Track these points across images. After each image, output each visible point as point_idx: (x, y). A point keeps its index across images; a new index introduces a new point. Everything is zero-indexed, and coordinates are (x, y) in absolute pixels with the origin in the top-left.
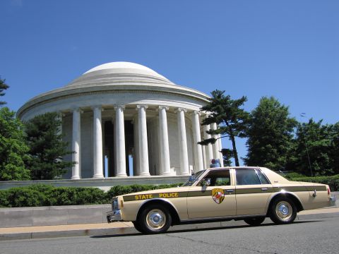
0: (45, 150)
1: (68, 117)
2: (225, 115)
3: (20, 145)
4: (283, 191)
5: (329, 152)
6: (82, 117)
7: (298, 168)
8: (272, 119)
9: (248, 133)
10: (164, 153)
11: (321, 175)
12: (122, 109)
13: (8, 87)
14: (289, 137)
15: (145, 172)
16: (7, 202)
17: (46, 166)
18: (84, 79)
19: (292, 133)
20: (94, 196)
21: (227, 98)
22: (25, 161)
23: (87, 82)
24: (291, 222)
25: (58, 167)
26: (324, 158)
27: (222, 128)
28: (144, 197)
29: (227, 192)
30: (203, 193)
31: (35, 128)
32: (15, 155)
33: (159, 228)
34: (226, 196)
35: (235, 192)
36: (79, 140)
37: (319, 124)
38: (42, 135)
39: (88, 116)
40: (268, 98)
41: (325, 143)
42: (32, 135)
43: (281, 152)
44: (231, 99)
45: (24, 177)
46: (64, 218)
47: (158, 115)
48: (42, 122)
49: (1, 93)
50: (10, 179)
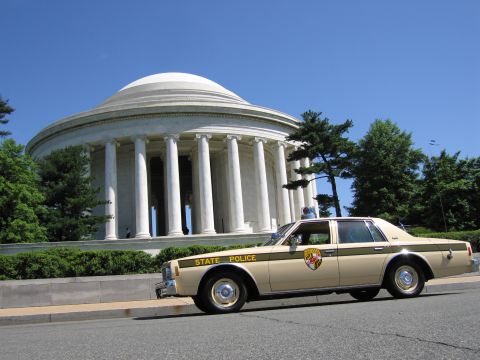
0: (67, 199)
1: (99, 152)
2: (321, 146)
3: (32, 192)
4: (405, 252)
5: (469, 197)
6: (119, 152)
7: (425, 221)
8: (388, 151)
9: (353, 172)
10: (235, 201)
11: (458, 230)
12: (175, 140)
13: (12, 110)
14: (413, 176)
15: (209, 228)
16: (15, 272)
17: (69, 221)
18: (121, 99)
19: (417, 172)
20: (137, 263)
21: (324, 123)
22: (40, 215)
23: (123, 102)
24: (416, 295)
25: (85, 223)
26: (462, 207)
27: (317, 165)
28: (207, 261)
29: (325, 253)
30: (292, 255)
31: (52, 168)
32: (25, 207)
33: (230, 304)
34: (324, 259)
35: (337, 253)
36: (115, 184)
37: (455, 157)
38: (63, 178)
39: (126, 151)
40: (383, 121)
41: (463, 184)
42: (48, 178)
43: (401, 199)
44: (331, 123)
45: (38, 238)
46: (95, 293)
47: (226, 148)
48: (62, 159)
49: (3, 119)
50: (19, 241)
